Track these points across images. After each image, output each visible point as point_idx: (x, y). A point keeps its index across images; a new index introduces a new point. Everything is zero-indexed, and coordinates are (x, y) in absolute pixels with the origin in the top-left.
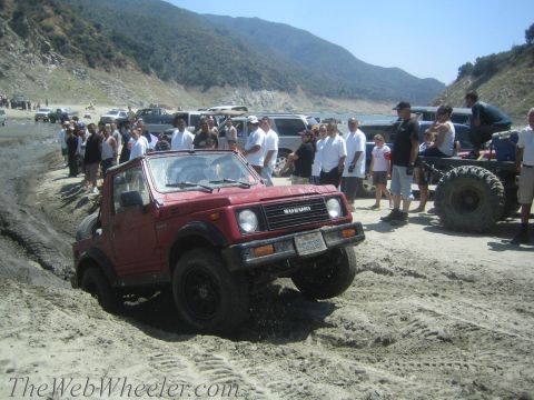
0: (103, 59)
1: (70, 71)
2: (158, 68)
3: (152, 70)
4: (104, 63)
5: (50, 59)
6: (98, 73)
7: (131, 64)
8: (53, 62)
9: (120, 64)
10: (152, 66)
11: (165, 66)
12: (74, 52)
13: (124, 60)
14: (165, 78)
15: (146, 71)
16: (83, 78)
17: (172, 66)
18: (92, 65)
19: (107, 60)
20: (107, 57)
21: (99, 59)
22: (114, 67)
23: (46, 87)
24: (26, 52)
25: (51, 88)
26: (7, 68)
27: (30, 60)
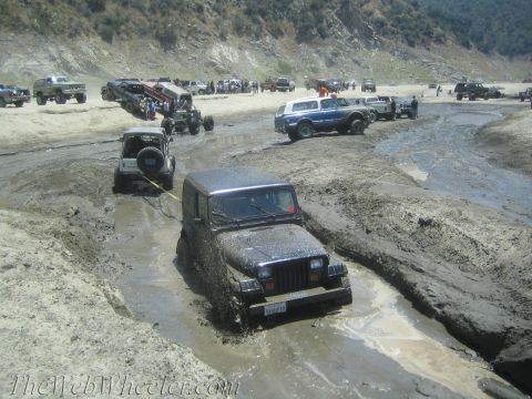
0: (422, 36)
1: (392, 52)
2: (478, 39)
3: (471, 43)
4: (423, 41)
5: (373, 42)
6: (419, 51)
7: (450, 40)
8: (376, 46)
9: (439, 40)
10: (472, 39)
11: (486, 36)
12: (393, 33)
13: (444, 36)
14: (486, 50)
15: (467, 45)
16: (405, 59)
17: (492, 36)
18: (411, 44)
19: (426, 38)
20: (425, 34)
21: (418, 37)
22: (433, 44)
23: (371, 70)
24: (352, 38)
25: (376, 71)
26: (336, 55)
27: (355, 46)
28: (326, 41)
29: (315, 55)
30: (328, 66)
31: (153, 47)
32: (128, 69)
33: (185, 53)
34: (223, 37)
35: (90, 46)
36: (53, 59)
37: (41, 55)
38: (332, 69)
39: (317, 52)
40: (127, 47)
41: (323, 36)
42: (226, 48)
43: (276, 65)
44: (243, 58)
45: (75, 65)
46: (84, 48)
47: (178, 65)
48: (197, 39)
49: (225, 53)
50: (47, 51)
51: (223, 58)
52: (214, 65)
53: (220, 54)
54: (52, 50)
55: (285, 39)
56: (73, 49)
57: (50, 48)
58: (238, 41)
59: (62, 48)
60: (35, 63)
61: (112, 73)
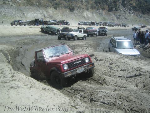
1: (137, 16)
4: (147, 13)
5: (131, 13)
6: (145, 16)
8: (132, 14)
12: (138, 10)
16: (141, 18)
18: (144, 14)
23: (130, 21)
24: (125, 11)
25: (131, 21)
26: (120, 16)
27: (126, 13)
28: (117, 12)
29: (114, 16)
30: (117, 19)
31: (68, 11)
32: (61, 17)
33: (77, 13)
34: (88, 9)
35: (51, 11)
36: (41, 14)
37: (38, 12)
38: (118, 20)
39: (115, 15)
40: (61, 11)
41: (117, 11)
42: (88, 13)
43: (102, 18)
44: (93, 16)
45: (46, 16)
46: (49, 11)
47: (74, 17)
48: (80, 10)
49: (88, 14)
50: (39, 11)
51: (87, 15)
52: (84, 17)
53: (87, 14)
54: (41, 11)
55: (105, 11)
56: (46, 11)
57: (40, 11)
58: (92, 11)
59: (43, 11)
60: (36, 15)
61: (56, 18)
